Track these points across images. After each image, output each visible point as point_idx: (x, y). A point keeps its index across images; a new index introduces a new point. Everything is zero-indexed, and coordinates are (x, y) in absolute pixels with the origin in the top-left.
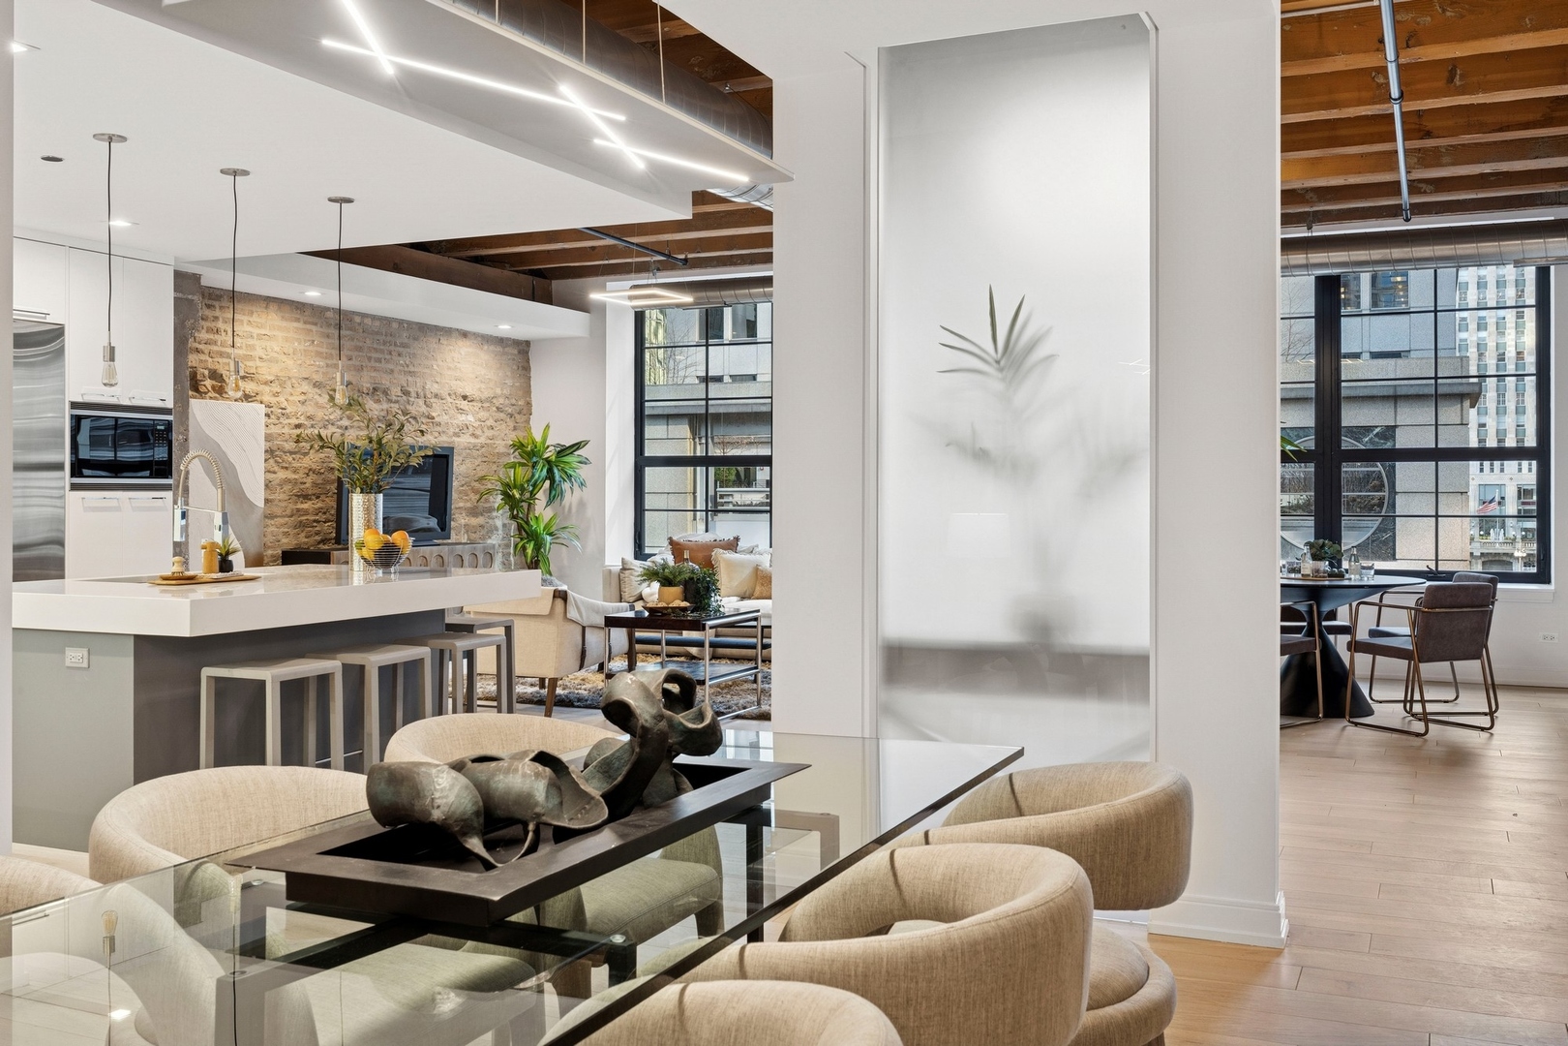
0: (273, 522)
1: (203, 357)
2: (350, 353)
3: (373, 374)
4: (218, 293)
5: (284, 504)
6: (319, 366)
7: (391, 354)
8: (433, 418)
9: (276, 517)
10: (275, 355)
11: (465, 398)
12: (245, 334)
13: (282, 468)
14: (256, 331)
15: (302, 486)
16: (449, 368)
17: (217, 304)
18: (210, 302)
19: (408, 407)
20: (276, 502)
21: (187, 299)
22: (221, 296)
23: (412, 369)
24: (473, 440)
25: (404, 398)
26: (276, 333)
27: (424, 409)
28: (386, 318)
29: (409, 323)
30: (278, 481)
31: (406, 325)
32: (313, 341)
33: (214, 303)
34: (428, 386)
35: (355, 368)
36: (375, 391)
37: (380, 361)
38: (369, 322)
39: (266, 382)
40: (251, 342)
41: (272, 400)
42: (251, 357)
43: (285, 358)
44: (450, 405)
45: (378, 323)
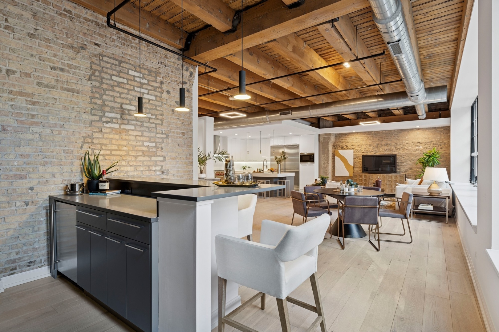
1: (343, 144)
2: (379, 138)
3: (386, 141)
6: (370, 142)
7: (391, 137)
10: (359, 141)
11: (419, 143)
14: (354, 138)
16: (412, 137)
17: (346, 135)
19: (397, 147)
23: (399, 139)
24: (420, 152)
25: (396, 145)
26: (359, 138)
27: (402, 147)
28: (389, 130)
29: (397, 130)
32: (368, 138)
34: (404, 142)
35: (380, 141)
36: (387, 144)
37: (388, 139)
38: (384, 132)
39: (357, 146)
40: (354, 140)
41: (358, 149)
42: (354, 142)
43: (361, 141)
44: (413, 145)
45: (387, 132)
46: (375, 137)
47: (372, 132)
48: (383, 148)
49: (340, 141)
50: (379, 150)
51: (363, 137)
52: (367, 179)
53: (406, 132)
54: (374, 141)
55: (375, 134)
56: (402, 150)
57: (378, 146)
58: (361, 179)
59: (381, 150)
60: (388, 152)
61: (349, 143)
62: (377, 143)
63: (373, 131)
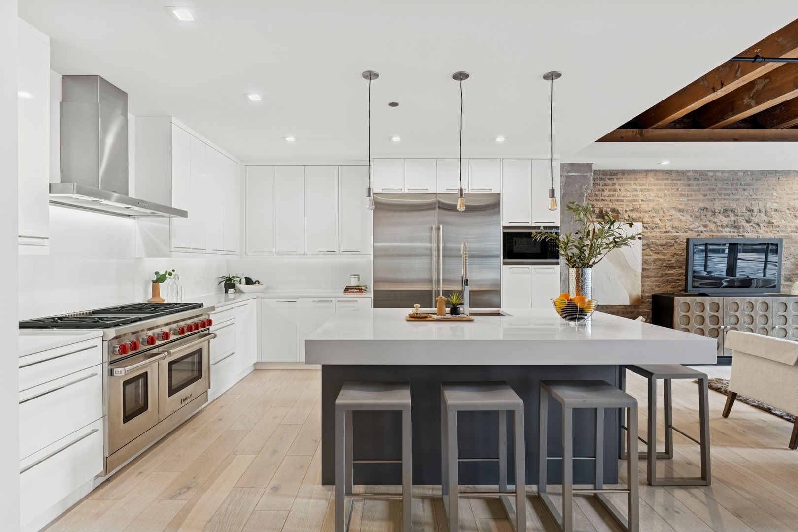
0: (649, 280)
1: (606, 203)
2: (705, 192)
3: (723, 202)
4: (616, 172)
5: (656, 271)
6: (682, 201)
7: (737, 190)
8: (773, 223)
9: (651, 277)
10: (651, 198)
12: (632, 190)
13: (656, 253)
14: (639, 188)
15: (669, 262)
16: (788, 194)
17: (615, 177)
18: (611, 177)
19: (751, 218)
20: (651, 270)
21: (583, 176)
22: (617, 173)
23: (755, 197)
25: (749, 213)
26: (652, 187)
27: (766, 219)
28: (733, 171)
29: (752, 172)
30: (652, 260)
31: (749, 173)
32: (678, 189)
33: (613, 177)
34: (769, 205)
35: (709, 200)
36: (725, 211)
37: (729, 194)
38: (720, 174)
39: (646, 212)
40: (636, 193)
41: (649, 220)
42: (636, 201)
43: (659, 199)
44: (789, 215)
45: (727, 175)
46: (695, 188)
47: (689, 174)
48: (715, 220)
49: (596, 195)
50: (705, 226)
51: (663, 187)
52: (720, 314)
53: (773, 180)
54: (694, 200)
55: (695, 179)
56: (766, 229)
57: (703, 213)
58: (702, 314)
59: (712, 226)
60: (730, 232)
61: (622, 201)
62: (702, 205)
63: (689, 171)
